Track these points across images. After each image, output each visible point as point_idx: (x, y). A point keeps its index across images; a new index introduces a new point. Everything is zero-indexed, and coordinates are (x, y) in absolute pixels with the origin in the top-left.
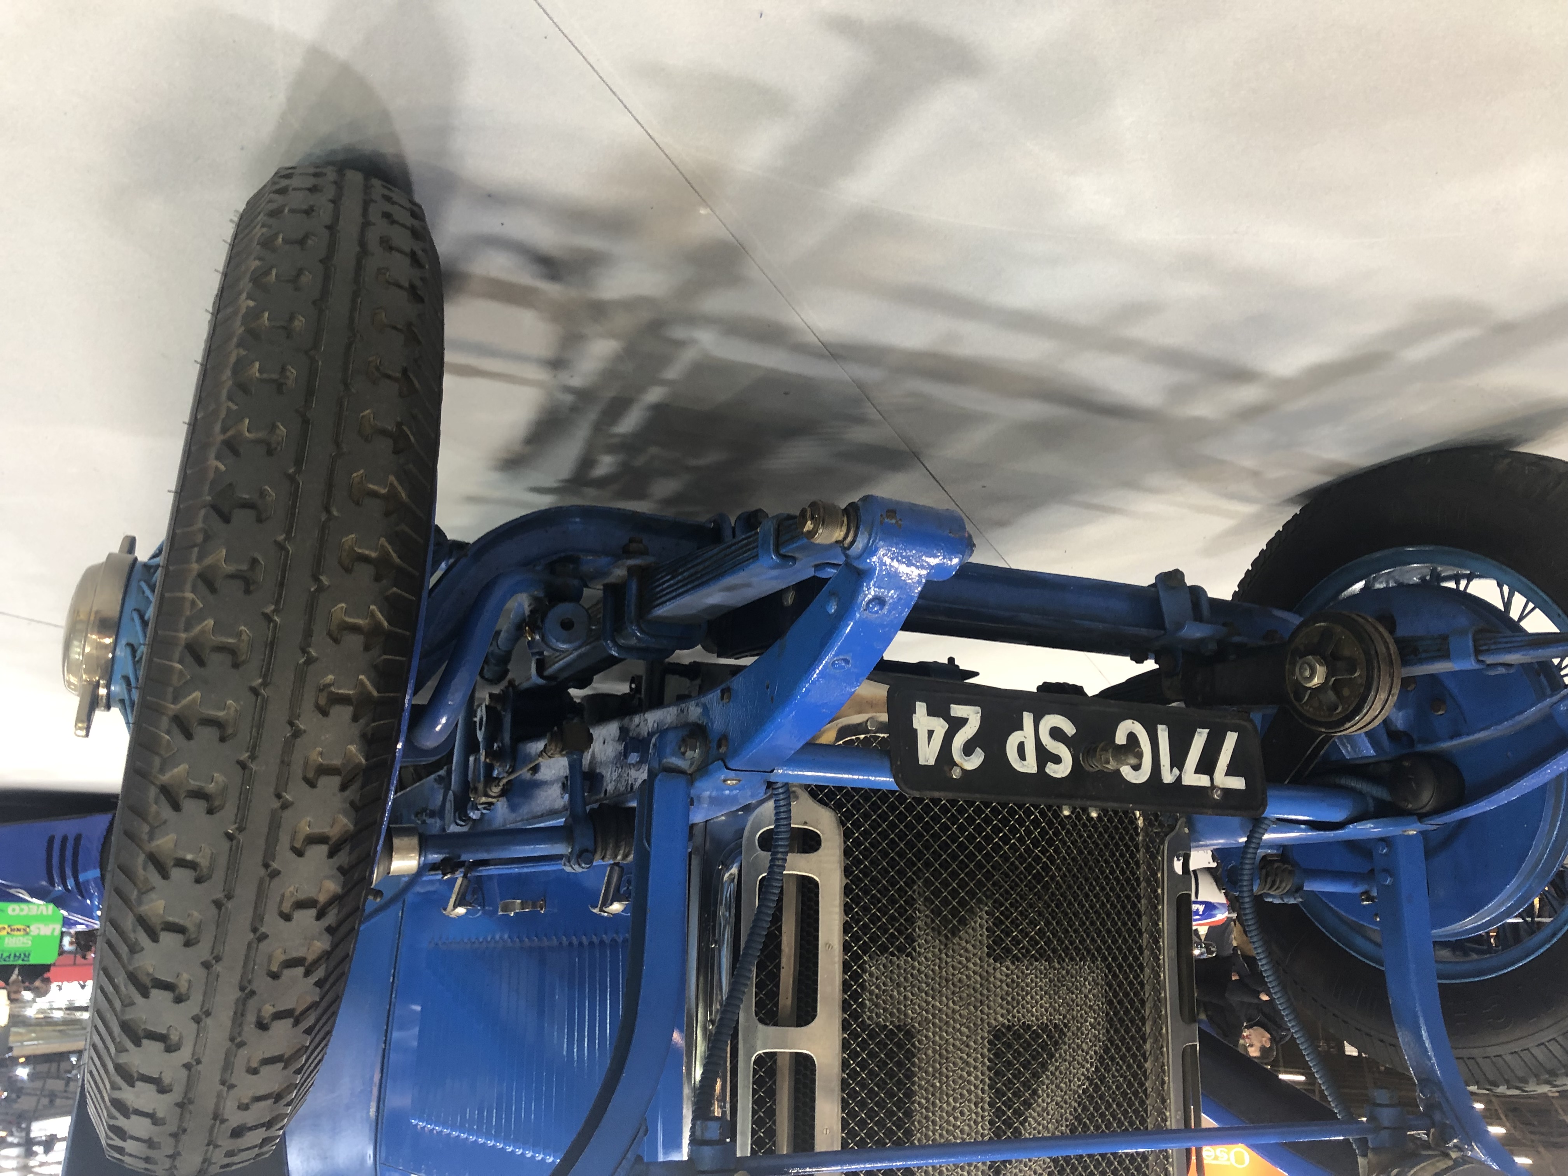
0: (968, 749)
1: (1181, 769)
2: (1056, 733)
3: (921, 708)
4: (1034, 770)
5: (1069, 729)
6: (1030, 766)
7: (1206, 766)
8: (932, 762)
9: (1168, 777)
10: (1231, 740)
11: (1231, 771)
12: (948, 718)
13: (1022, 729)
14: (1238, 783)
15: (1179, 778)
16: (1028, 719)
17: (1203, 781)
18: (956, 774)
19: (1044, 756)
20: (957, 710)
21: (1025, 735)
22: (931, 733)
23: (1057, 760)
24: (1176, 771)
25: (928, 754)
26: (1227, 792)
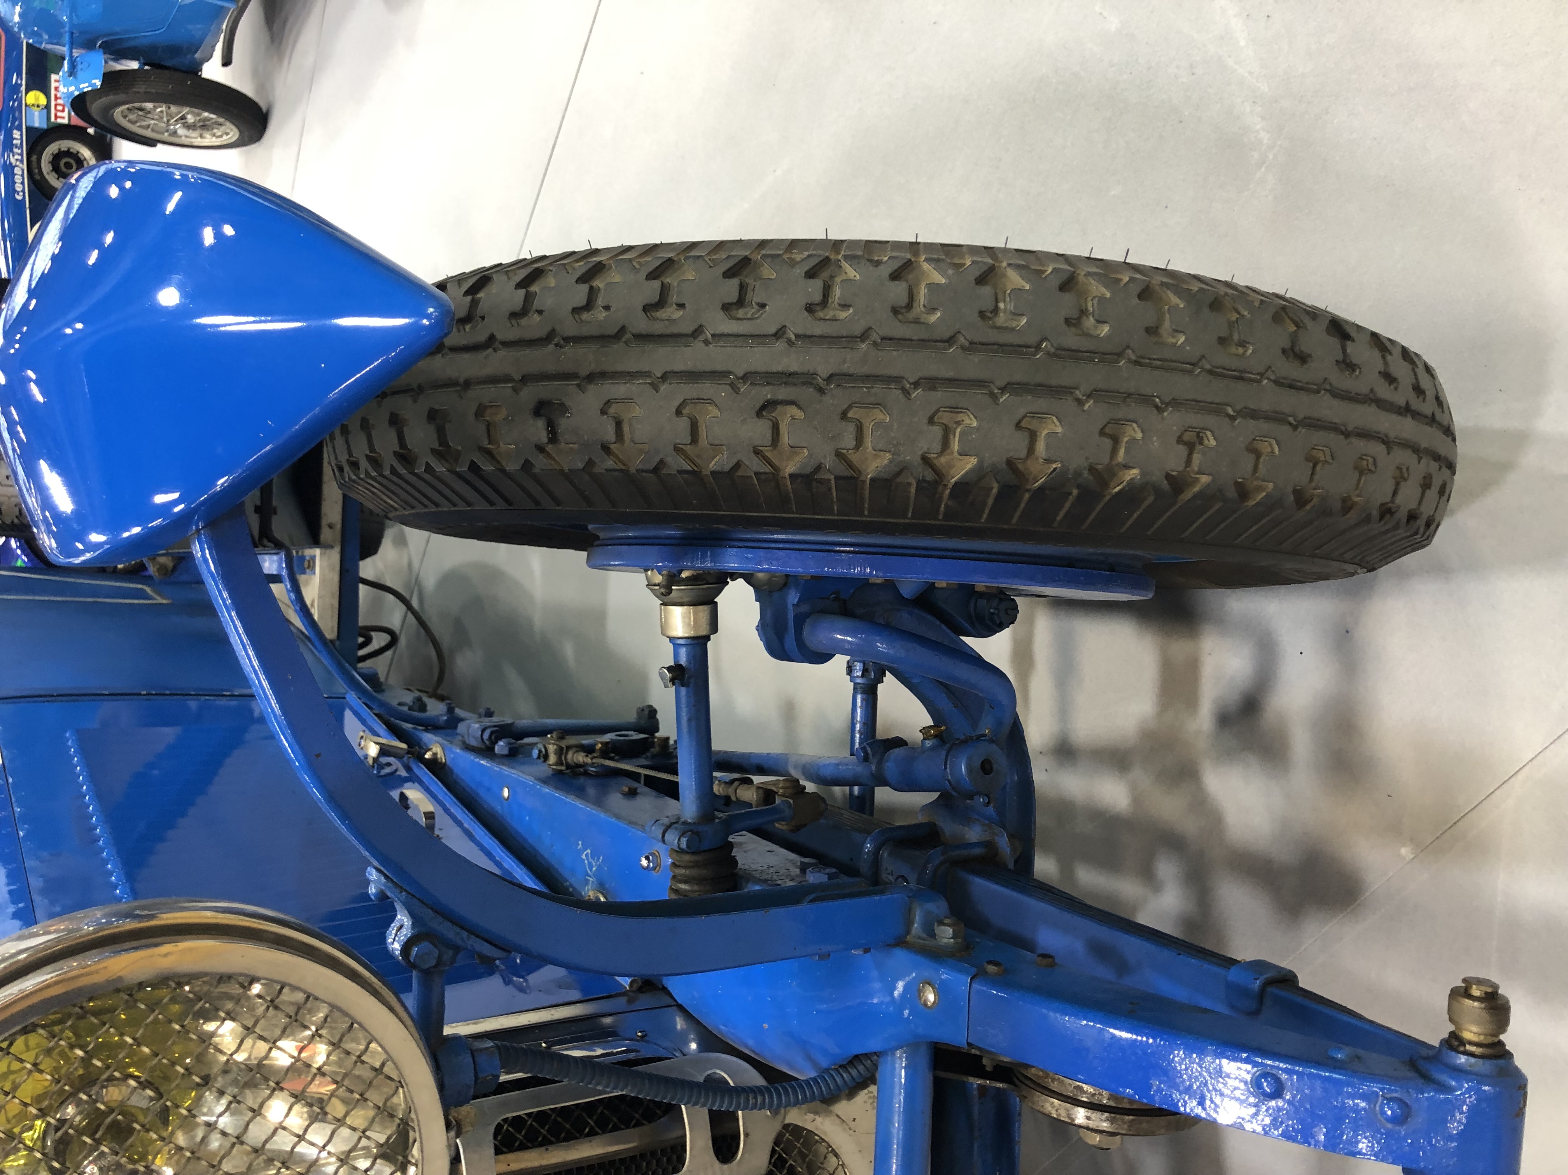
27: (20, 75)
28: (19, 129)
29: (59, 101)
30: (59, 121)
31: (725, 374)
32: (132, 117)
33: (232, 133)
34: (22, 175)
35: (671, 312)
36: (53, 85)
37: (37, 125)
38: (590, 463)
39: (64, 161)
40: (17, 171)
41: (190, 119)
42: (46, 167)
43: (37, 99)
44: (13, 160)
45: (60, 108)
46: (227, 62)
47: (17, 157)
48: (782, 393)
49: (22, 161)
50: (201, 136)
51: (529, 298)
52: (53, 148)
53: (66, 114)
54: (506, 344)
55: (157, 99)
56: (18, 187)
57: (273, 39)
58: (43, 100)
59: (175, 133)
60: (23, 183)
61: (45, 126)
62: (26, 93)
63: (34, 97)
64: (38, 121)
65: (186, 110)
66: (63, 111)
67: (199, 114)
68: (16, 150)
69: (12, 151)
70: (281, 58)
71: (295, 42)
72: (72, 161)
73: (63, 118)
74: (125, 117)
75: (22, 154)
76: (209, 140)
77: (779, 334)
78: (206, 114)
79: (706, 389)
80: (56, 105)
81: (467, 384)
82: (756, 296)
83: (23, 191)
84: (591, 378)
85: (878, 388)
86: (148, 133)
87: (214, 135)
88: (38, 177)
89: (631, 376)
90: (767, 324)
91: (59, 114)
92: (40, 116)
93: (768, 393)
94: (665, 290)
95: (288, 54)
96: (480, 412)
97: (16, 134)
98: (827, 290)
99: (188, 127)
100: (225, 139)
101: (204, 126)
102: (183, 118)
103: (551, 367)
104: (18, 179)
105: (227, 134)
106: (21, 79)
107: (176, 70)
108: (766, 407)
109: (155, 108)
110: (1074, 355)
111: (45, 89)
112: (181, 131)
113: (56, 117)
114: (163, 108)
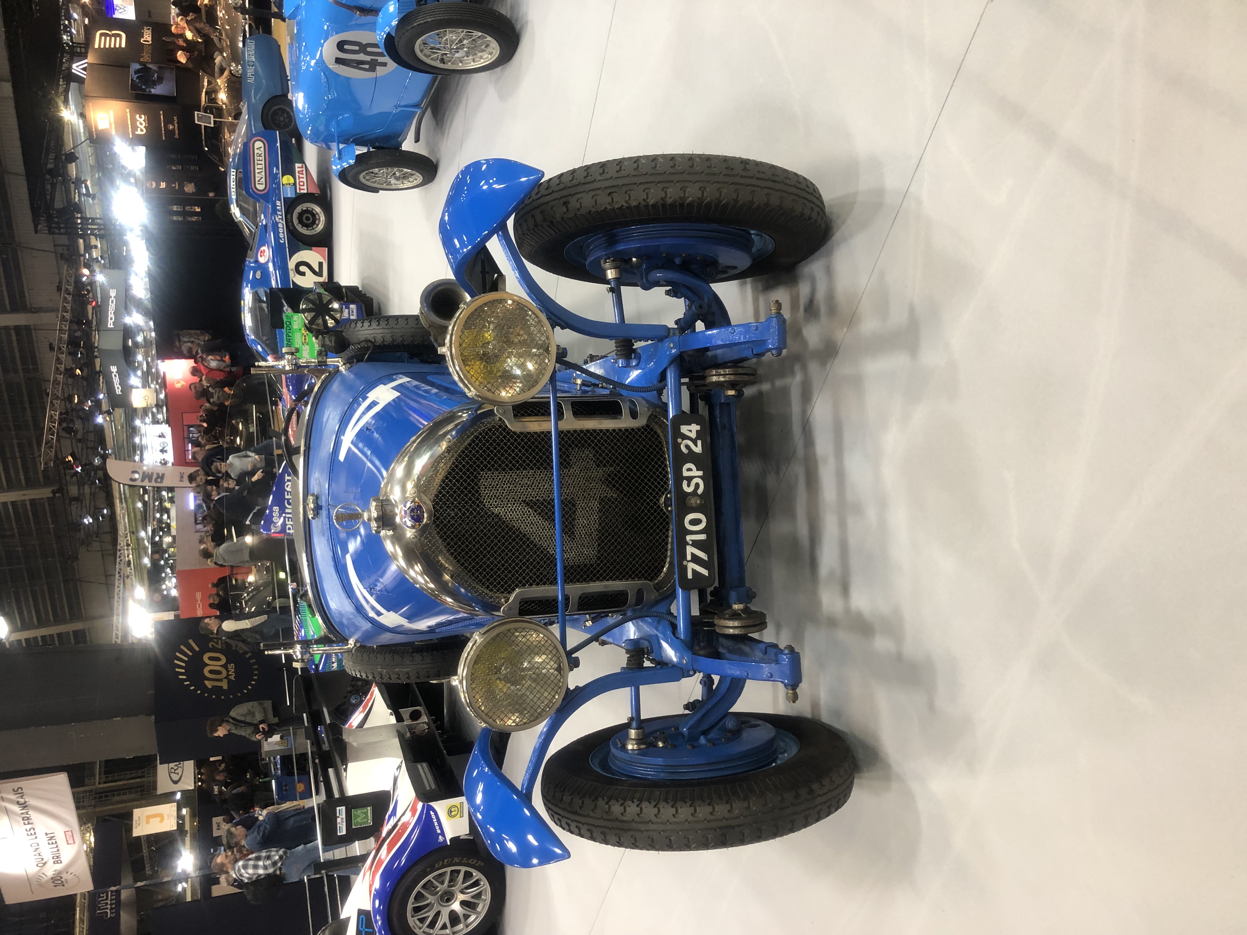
0: (687, 447)
1: (692, 545)
2: (697, 486)
3: (698, 428)
4: (684, 475)
5: (700, 491)
6: (686, 474)
7: (696, 559)
8: (682, 431)
9: (689, 538)
10: (705, 572)
11: (694, 571)
12: (697, 438)
13: (697, 470)
14: (690, 576)
15: (689, 544)
16: (700, 473)
17: (689, 557)
18: (679, 440)
19: (689, 479)
20: (699, 443)
21: (696, 473)
22: (691, 431)
23: (689, 485)
24: (691, 543)
25: (684, 429)
26: (685, 568)
27: (278, 168)
28: (280, 200)
29: (301, 180)
30: (302, 191)
31: (601, 188)
32: (368, 178)
33: (419, 178)
34: (283, 228)
35: (589, 178)
36: (297, 170)
37: (289, 196)
38: (576, 214)
39: (306, 215)
40: (280, 225)
41: (398, 174)
42: (295, 221)
43: (288, 180)
44: (277, 219)
45: (301, 184)
46: (417, 140)
47: (280, 217)
48: (612, 190)
49: (282, 219)
50: (403, 183)
51: (560, 181)
52: (298, 209)
53: (305, 187)
54: (556, 191)
55: (380, 166)
56: (281, 236)
57: (437, 124)
58: (292, 180)
59: (389, 184)
60: (283, 233)
61: (294, 196)
62: (283, 176)
63: (287, 179)
64: (290, 194)
65: (396, 169)
66: (303, 185)
67: (402, 171)
68: (279, 213)
69: (277, 214)
70: (443, 133)
71: (451, 124)
72: (309, 216)
73: (304, 189)
74: (364, 178)
75: (282, 215)
76: (407, 184)
77: (611, 178)
78: (406, 170)
79: (598, 192)
80: (299, 182)
81: (548, 202)
82: (606, 171)
83: (284, 237)
84: (574, 195)
85: (632, 186)
86: (375, 185)
87: (409, 181)
88: (291, 228)
89: (582, 192)
90: (608, 176)
91: (302, 187)
92: (291, 191)
93: (609, 191)
94: (588, 173)
95: (447, 131)
96: (552, 208)
97: (278, 203)
98: (621, 167)
99: (397, 179)
100: (416, 183)
101: (405, 177)
102: (394, 174)
103: (565, 194)
104: (281, 230)
105: (416, 180)
106: (279, 170)
107: (388, 148)
108: (610, 194)
109: (380, 170)
110: (674, 174)
111: (292, 174)
112: (393, 181)
113: (300, 189)
114: (385, 170)
